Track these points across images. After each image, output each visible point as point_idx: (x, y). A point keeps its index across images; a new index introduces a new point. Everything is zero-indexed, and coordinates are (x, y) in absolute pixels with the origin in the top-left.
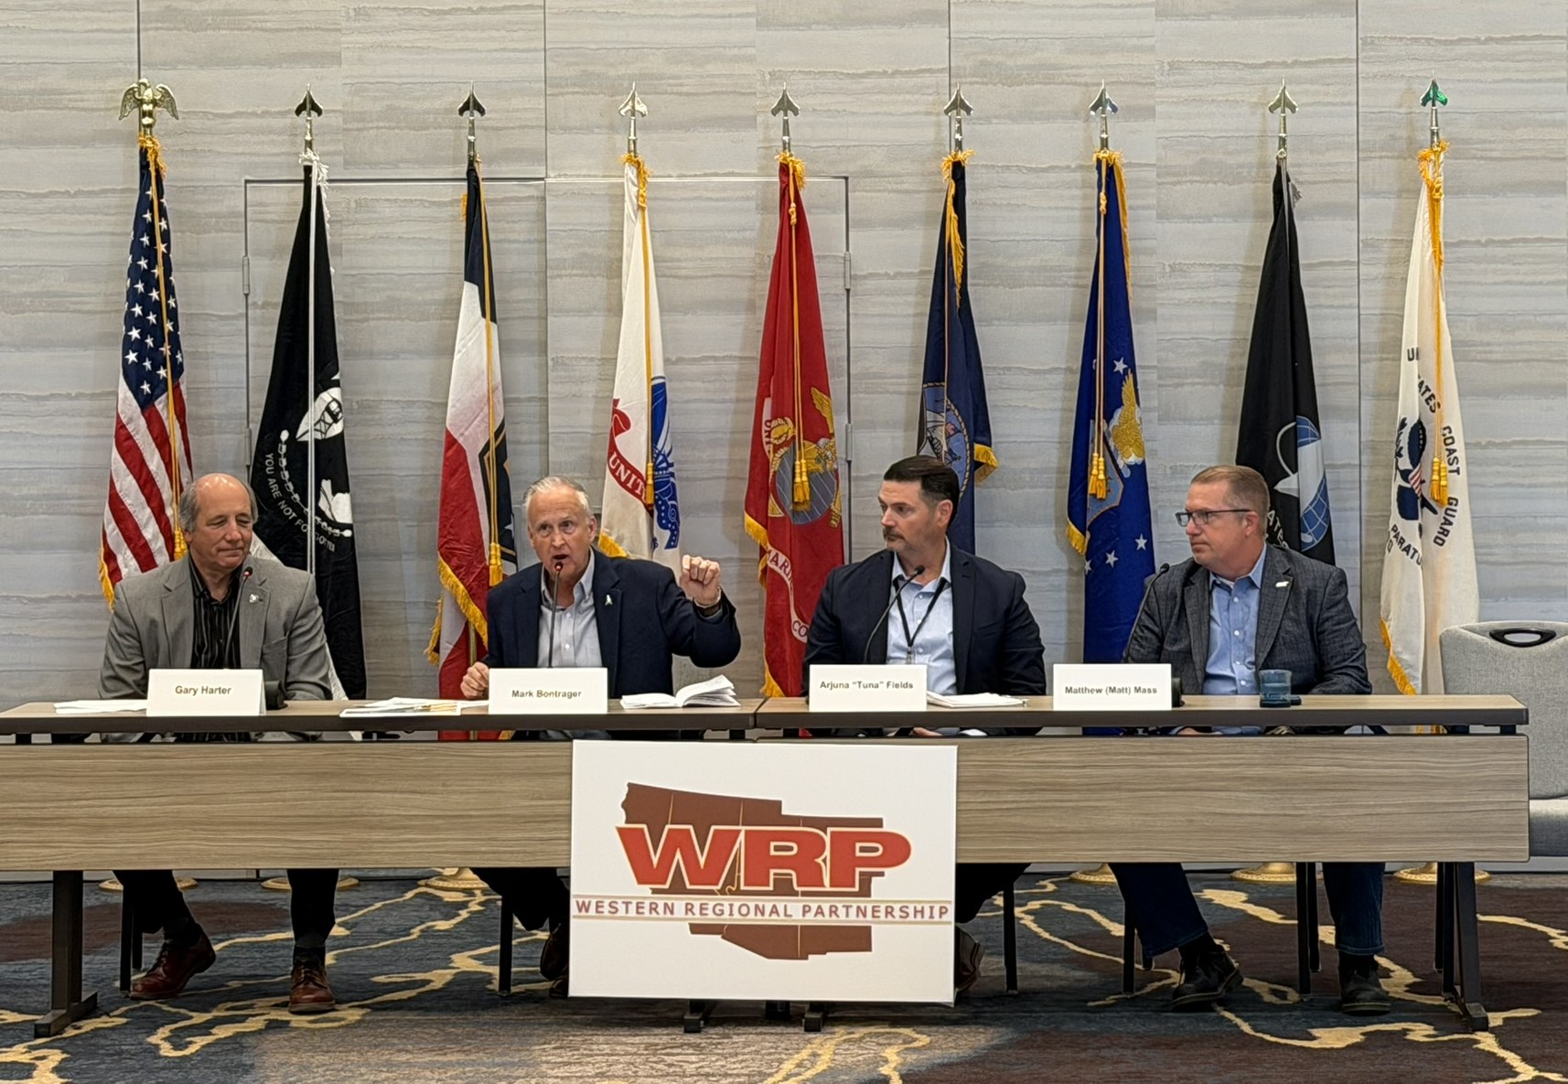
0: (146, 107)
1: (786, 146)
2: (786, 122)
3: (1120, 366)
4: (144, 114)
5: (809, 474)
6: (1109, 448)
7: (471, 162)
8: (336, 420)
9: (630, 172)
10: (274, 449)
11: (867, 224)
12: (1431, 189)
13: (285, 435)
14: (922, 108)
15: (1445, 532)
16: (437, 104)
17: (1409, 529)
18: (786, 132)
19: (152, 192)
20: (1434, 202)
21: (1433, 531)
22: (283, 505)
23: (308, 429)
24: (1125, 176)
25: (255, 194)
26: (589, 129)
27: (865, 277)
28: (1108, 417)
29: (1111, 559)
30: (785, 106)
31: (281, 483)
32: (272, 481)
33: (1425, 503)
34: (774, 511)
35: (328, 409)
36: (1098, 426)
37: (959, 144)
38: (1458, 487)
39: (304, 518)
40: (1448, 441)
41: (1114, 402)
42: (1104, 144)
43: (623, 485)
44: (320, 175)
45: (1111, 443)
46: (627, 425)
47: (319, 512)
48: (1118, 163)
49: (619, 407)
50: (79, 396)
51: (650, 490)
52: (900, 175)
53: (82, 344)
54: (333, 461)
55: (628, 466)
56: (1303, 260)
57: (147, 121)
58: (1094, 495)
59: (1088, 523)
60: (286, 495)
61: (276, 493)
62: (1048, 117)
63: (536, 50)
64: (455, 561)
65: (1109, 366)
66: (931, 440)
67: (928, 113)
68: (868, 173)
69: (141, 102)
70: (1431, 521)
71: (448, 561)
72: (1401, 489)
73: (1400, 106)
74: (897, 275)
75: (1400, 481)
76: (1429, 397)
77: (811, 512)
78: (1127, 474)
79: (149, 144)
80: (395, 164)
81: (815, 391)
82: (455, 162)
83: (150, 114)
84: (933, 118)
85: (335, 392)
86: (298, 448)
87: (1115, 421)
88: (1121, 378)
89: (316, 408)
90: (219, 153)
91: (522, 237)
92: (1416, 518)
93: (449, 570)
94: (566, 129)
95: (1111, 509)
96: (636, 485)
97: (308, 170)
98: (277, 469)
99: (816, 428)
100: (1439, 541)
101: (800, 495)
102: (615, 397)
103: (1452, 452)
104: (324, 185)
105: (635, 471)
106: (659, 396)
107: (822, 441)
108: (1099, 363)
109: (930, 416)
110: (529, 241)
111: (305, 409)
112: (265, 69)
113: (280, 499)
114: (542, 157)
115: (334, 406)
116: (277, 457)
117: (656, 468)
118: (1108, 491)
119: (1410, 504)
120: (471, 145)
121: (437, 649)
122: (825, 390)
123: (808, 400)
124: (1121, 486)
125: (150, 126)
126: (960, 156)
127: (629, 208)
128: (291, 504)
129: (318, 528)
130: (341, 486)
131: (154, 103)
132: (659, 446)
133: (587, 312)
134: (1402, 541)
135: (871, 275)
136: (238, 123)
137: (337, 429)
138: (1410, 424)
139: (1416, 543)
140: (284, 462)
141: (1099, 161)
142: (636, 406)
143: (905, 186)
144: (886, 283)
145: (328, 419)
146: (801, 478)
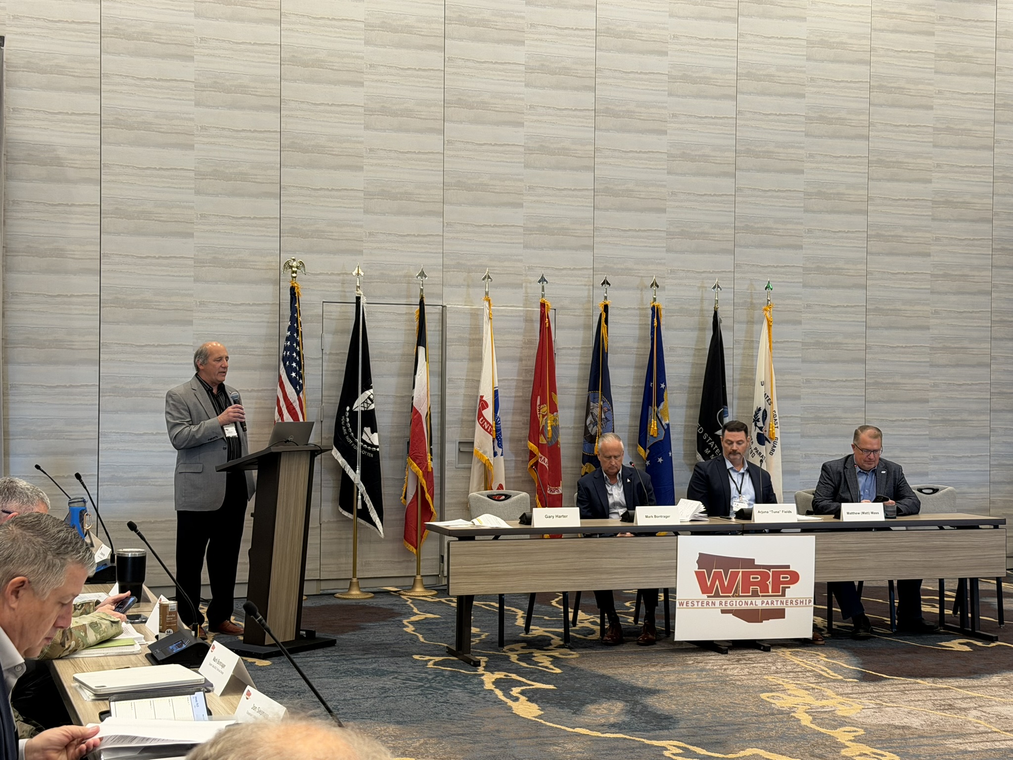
0: (294, 269)
1: (543, 296)
2: (543, 287)
3: (663, 386)
4: (293, 272)
5: (551, 426)
6: (658, 417)
7: (422, 298)
8: (373, 403)
9: (487, 304)
10: (344, 415)
11: (562, 328)
12: (768, 321)
13: (348, 409)
14: (583, 283)
15: (773, 450)
16: (401, 273)
17: (762, 449)
18: (543, 290)
19: (297, 305)
20: (769, 326)
21: (769, 450)
22: (347, 438)
23: (358, 406)
24: (663, 313)
25: (327, 307)
26: (459, 286)
27: (561, 349)
28: (658, 406)
29: (660, 460)
30: (543, 280)
31: (347, 428)
32: (344, 427)
33: (767, 440)
34: (543, 440)
35: (369, 398)
36: (653, 409)
37: (606, 298)
38: (777, 433)
39: (356, 444)
40: (775, 416)
41: (660, 400)
42: (655, 299)
43: (486, 430)
44: (363, 300)
45: (659, 415)
46: (487, 407)
47: (363, 441)
48: (661, 307)
49: (484, 399)
50: (252, 391)
51: (494, 433)
52: (574, 309)
53: (255, 369)
54: (369, 419)
55: (488, 423)
56: (724, 346)
57: (294, 275)
58: (652, 436)
59: (648, 447)
60: (349, 433)
61: (345, 433)
62: (628, 289)
63: (439, 253)
64: (418, 461)
65: (658, 385)
66: (592, 413)
67: (585, 285)
68: (563, 308)
69: (291, 267)
70: (768, 446)
71: (414, 461)
72: (759, 434)
73: (748, 289)
74: (573, 348)
75: (758, 431)
76: (768, 400)
77: (551, 441)
78: (666, 427)
79: (296, 285)
80: (383, 297)
81: (553, 393)
82: (416, 297)
83: (295, 272)
84: (587, 287)
85: (371, 391)
86: (354, 414)
87: (661, 407)
88: (663, 390)
89: (362, 397)
90: (312, 290)
91: (433, 329)
92: (764, 445)
93: (415, 465)
94: (451, 286)
95: (660, 441)
96: (491, 430)
97: (358, 299)
98: (346, 422)
99: (553, 409)
100: (771, 454)
101: (550, 435)
102: (481, 394)
103: (776, 420)
104: (365, 305)
105: (490, 425)
106: (496, 393)
107: (555, 413)
108: (654, 384)
109: (592, 404)
110: (435, 331)
111: (357, 397)
112: (332, 256)
113: (346, 435)
114: (441, 297)
115: (372, 397)
116: (345, 417)
117: (496, 424)
118: (658, 434)
119: (761, 439)
120: (422, 290)
121: (405, 498)
122: (556, 393)
123: (551, 396)
124: (664, 432)
125: (295, 277)
126: (607, 302)
127: (486, 319)
128: (351, 437)
129: (362, 448)
130: (374, 430)
131: (297, 267)
132: (498, 415)
133: (462, 360)
134: (760, 454)
135: (564, 348)
136: (320, 277)
137: (372, 407)
138: (762, 409)
139: (764, 453)
140: (348, 420)
141: (654, 306)
142: (489, 399)
143: (576, 314)
144: (569, 352)
145: (369, 402)
146: (549, 428)
